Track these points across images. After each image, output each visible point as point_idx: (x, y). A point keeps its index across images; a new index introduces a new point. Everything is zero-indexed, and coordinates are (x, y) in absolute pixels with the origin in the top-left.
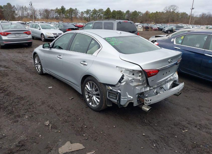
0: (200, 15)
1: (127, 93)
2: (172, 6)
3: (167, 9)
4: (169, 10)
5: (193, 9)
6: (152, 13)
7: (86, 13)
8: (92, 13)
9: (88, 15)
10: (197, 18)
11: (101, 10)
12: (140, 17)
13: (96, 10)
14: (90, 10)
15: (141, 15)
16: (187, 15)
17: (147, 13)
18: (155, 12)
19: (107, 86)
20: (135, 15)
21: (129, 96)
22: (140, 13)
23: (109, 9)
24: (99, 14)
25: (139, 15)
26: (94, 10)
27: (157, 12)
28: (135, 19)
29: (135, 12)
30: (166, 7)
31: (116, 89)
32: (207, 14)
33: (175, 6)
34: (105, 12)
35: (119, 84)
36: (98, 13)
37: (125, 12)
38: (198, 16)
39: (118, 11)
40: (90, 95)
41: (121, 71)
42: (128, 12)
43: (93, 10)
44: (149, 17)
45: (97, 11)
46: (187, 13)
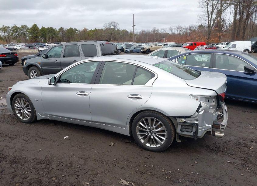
0: (140, 32)
1: (204, 122)
2: (112, 23)
3: (107, 25)
4: (108, 27)
5: (134, 26)
6: (91, 31)
7: (3, 30)
8: (12, 30)
9: (6, 34)
10: (138, 35)
11: (24, 27)
12: (78, 35)
13: (17, 26)
14: (8, 27)
15: (78, 32)
16: (128, 32)
17: (85, 30)
18: (94, 29)
19: (178, 119)
20: (71, 33)
21: (207, 125)
22: (77, 30)
23: (35, 25)
24: (23, 32)
25: (76, 32)
26: (14, 27)
27: (95, 29)
28: (72, 37)
29: (71, 29)
30: (106, 24)
31: (191, 121)
32: (146, 31)
33: (115, 23)
34: (31, 29)
35: (197, 113)
36: (21, 30)
37: (58, 30)
38: (139, 33)
39: (48, 28)
40: (147, 134)
41: (197, 99)
42: (61, 29)
43: (12, 27)
44: (89, 35)
45: (18, 28)
46: (127, 30)
